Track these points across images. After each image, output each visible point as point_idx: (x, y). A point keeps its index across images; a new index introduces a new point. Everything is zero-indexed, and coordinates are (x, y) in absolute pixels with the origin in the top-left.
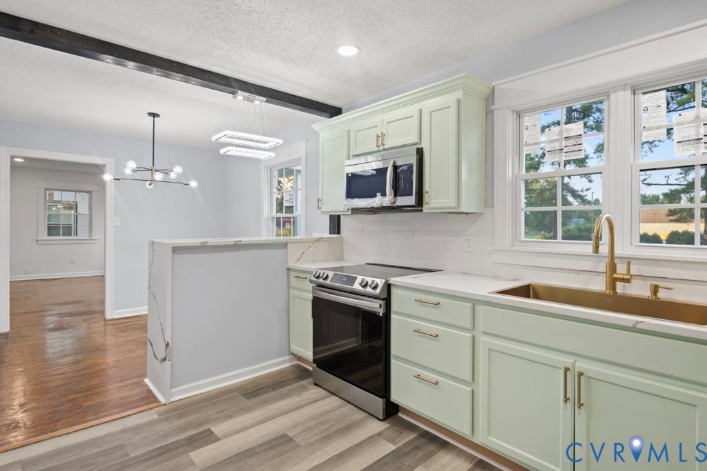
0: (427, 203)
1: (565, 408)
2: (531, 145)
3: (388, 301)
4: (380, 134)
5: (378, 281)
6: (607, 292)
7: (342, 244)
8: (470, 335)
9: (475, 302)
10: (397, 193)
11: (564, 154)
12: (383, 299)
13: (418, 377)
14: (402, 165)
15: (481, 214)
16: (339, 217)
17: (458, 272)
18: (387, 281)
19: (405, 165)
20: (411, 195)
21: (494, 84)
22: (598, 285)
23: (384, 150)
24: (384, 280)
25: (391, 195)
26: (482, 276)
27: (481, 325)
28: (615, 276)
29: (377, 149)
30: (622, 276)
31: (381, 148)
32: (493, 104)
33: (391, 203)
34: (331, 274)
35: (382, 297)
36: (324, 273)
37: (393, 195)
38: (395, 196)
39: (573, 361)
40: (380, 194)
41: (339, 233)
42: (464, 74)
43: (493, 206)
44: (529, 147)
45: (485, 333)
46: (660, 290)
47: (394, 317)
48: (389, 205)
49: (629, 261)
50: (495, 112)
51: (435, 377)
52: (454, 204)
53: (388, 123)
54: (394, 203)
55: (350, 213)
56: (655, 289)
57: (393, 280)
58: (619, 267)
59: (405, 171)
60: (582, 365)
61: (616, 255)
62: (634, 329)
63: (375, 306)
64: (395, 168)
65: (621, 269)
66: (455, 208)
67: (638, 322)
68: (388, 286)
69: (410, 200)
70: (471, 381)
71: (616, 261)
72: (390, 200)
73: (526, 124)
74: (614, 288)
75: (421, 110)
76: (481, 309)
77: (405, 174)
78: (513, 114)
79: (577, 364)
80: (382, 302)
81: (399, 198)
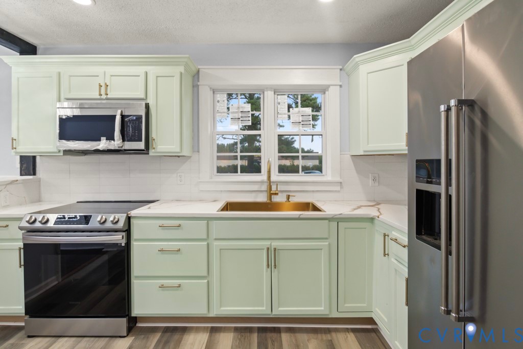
0: (154, 148)
1: (267, 271)
2: (221, 113)
3: (128, 231)
4: (103, 84)
5: (117, 216)
6: (268, 201)
7: (40, 186)
8: (206, 243)
9: (209, 219)
10: (124, 138)
11: (240, 121)
12: (124, 231)
13: (162, 287)
14: (131, 115)
15: (189, 157)
16: (34, 157)
17: (172, 201)
18: (128, 214)
19: (134, 116)
20: (141, 141)
21: (199, 67)
22: (262, 198)
23: (107, 99)
24: (126, 215)
25: (120, 140)
26: (191, 201)
27: (214, 235)
28: (272, 192)
29: (99, 97)
30: (275, 192)
31: (104, 97)
32: (198, 81)
33: (119, 147)
34: (53, 218)
35: (124, 230)
36: (44, 217)
37: (122, 140)
38: (124, 141)
39: (270, 243)
40: (105, 138)
41: (34, 174)
42: (188, 56)
43: (199, 152)
44: (220, 114)
45: (216, 239)
46: (290, 197)
47: (135, 244)
48: (117, 148)
49: (277, 183)
50: (200, 87)
51: (176, 282)
52: (178, 150)
53: (112, 76)
54: (122, 147)
55: (62, 154)
56: (288, 197)
57: (133, 213)
58: (273, 187)
59: (132, 120)
60: (275, 244)
61: (271, 181)
62: (299, 219)
63: (119, 238)
64: (123, 117)
65: (274, 188)
66: (179, 153)
67: (301, 215)
68: (129, 219)
69: (141, 145)
70: (207, 275)
71: (271, 184)
72: (118, 144)
73: (219, 99)
74: (271, 199)
75: (147, 73)
76: (214, 224)
77: (133, 123)
78: (211, 90)
79: (272, 244)
80: (124, 234)
81: (126, 143)
